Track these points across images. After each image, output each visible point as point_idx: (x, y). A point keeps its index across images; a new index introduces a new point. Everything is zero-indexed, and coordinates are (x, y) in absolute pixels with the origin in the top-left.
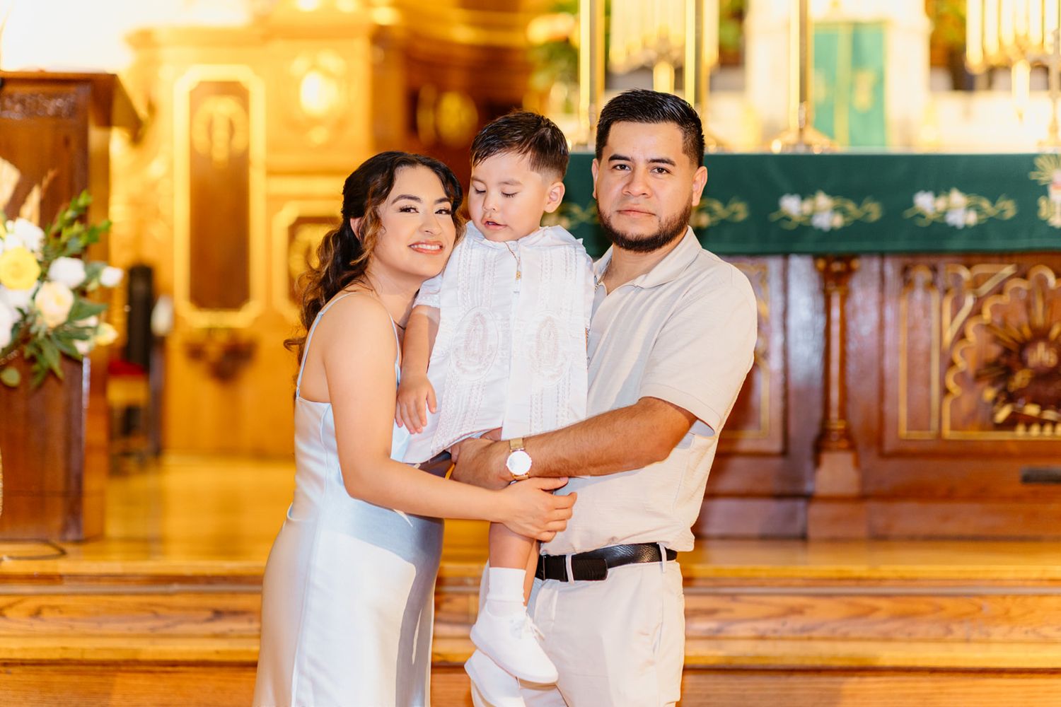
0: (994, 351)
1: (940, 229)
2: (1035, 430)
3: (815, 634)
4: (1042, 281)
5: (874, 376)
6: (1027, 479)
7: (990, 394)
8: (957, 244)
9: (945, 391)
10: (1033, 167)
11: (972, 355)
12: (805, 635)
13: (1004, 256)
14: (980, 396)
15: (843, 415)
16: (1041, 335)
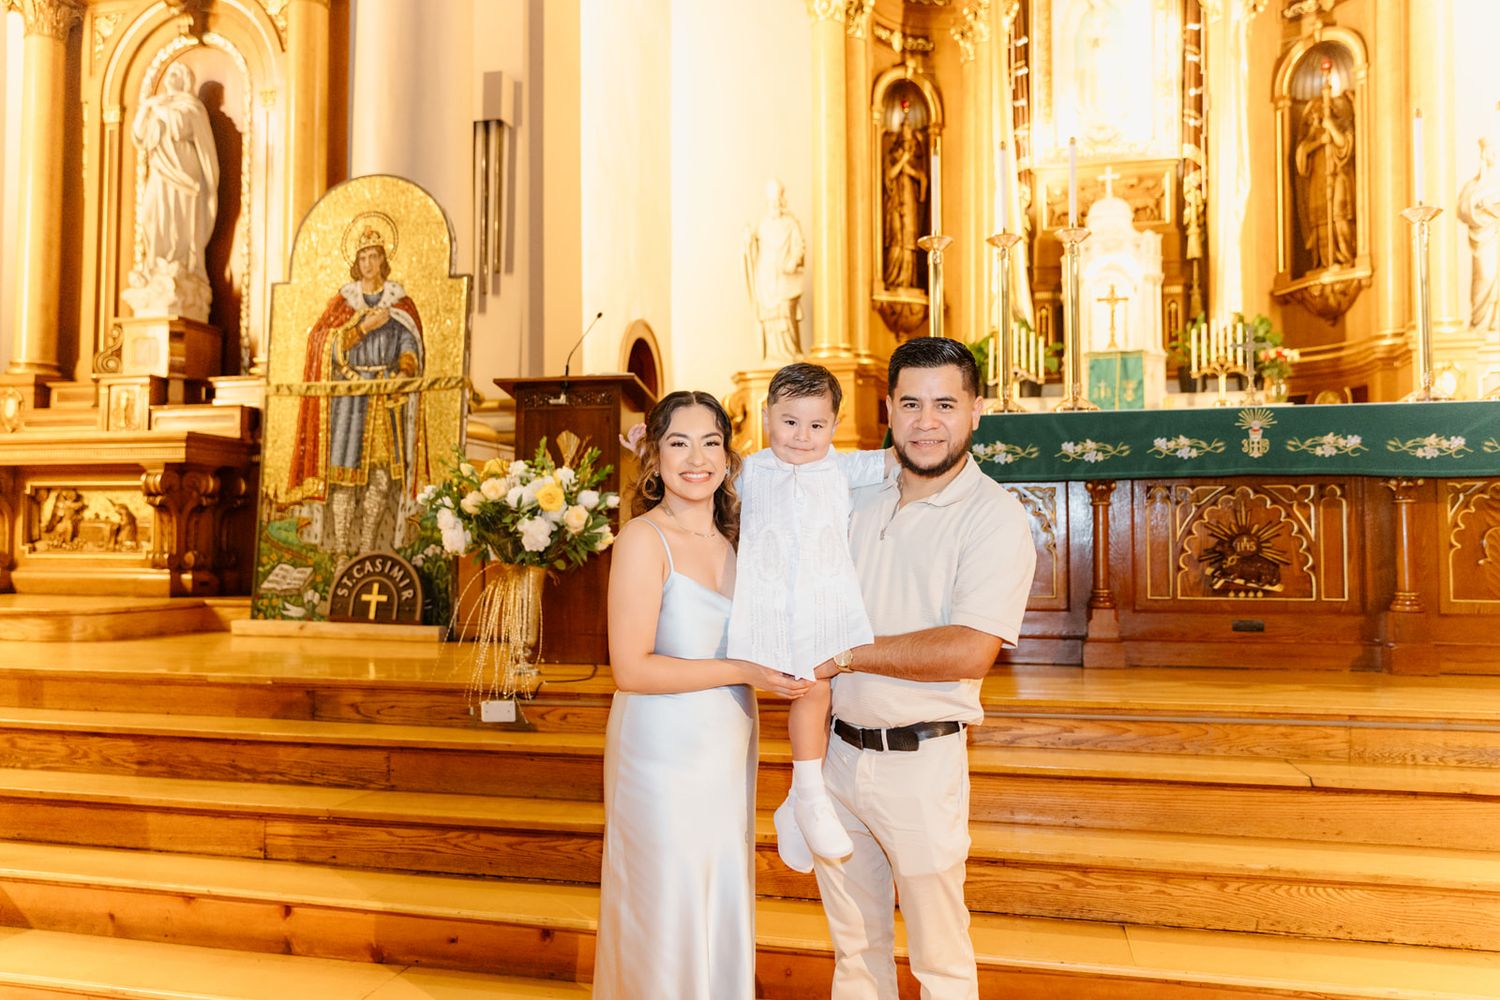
0: (1213, 541)
1: (1172, 461)
2: (1242, 594)
3: (1082, 747)
4: (1245, 495)
5: (1130, 556)
6: (1236, 628)
7: (1209, 571)
8: (1184, 472)
9: (1179, 569)
10: (1237, 419)
11: (1196, 544)
12: (1075, 747)
13: (1216, 479)
14: (1203, 571)
15: (1107, 586)
16: (1245, 531)
